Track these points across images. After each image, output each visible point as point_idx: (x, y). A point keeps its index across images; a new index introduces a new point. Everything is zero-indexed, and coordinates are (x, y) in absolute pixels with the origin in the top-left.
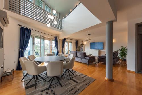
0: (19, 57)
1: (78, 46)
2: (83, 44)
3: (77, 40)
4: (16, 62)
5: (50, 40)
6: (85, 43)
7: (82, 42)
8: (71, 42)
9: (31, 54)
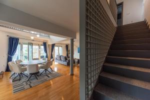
0: (8, 62)
3: (67, 45)
4: (6, 65)
5: (39, 45)
9: (19, 59)
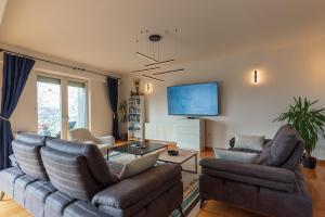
1: (119, 101)
2: (140, 90)
3: (113, 76)
6: (148, 88)
7: (137, 83)
8: (83, 85)
